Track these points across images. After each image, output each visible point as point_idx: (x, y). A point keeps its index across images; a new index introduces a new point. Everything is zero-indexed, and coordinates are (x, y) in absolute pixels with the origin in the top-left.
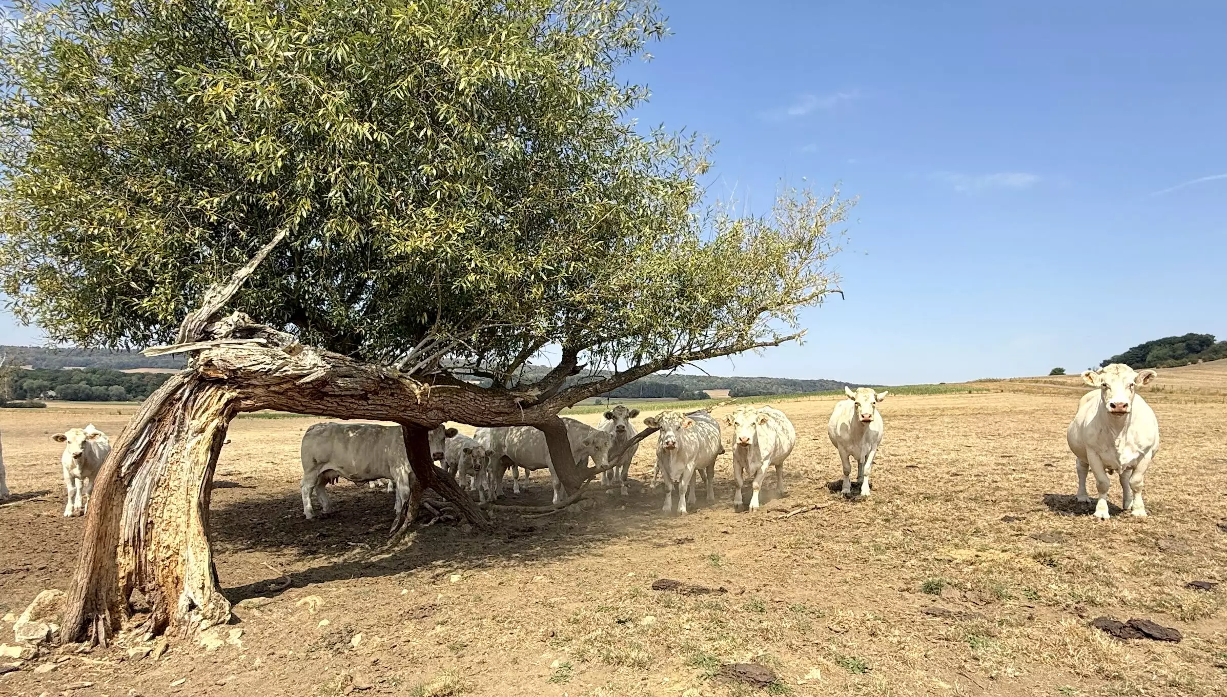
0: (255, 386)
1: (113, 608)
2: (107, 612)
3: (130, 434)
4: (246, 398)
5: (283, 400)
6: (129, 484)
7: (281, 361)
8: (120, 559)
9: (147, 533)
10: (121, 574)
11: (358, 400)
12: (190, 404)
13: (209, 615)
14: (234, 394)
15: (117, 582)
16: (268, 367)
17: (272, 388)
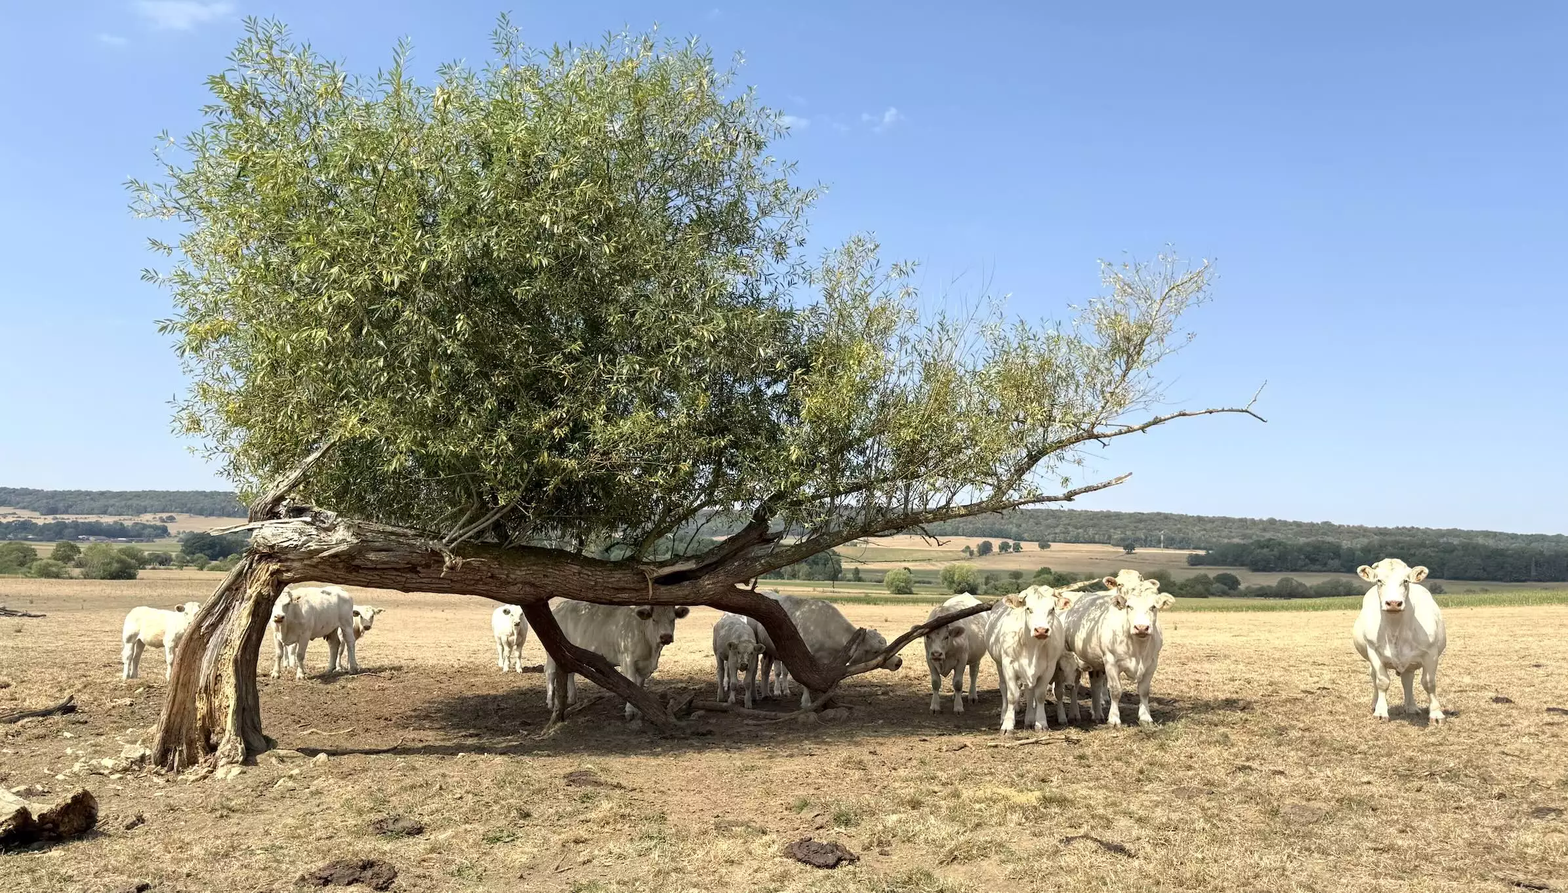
0: (293, 560)
1: (191, 744)
2: (185, 746)
3: (211, 599)
4: (288, 571)
5: (318, 573)
6: (208, 642)
7: (305, 538)
8: (198, 704)
9: (216, 684)
10: (199, 717)
11: (407, 573)
12: (249, 575)
13: (227, 753)
14: (276, 567)
15: (196, 723)
16: (295, 543)
17: (306, 562)
